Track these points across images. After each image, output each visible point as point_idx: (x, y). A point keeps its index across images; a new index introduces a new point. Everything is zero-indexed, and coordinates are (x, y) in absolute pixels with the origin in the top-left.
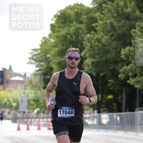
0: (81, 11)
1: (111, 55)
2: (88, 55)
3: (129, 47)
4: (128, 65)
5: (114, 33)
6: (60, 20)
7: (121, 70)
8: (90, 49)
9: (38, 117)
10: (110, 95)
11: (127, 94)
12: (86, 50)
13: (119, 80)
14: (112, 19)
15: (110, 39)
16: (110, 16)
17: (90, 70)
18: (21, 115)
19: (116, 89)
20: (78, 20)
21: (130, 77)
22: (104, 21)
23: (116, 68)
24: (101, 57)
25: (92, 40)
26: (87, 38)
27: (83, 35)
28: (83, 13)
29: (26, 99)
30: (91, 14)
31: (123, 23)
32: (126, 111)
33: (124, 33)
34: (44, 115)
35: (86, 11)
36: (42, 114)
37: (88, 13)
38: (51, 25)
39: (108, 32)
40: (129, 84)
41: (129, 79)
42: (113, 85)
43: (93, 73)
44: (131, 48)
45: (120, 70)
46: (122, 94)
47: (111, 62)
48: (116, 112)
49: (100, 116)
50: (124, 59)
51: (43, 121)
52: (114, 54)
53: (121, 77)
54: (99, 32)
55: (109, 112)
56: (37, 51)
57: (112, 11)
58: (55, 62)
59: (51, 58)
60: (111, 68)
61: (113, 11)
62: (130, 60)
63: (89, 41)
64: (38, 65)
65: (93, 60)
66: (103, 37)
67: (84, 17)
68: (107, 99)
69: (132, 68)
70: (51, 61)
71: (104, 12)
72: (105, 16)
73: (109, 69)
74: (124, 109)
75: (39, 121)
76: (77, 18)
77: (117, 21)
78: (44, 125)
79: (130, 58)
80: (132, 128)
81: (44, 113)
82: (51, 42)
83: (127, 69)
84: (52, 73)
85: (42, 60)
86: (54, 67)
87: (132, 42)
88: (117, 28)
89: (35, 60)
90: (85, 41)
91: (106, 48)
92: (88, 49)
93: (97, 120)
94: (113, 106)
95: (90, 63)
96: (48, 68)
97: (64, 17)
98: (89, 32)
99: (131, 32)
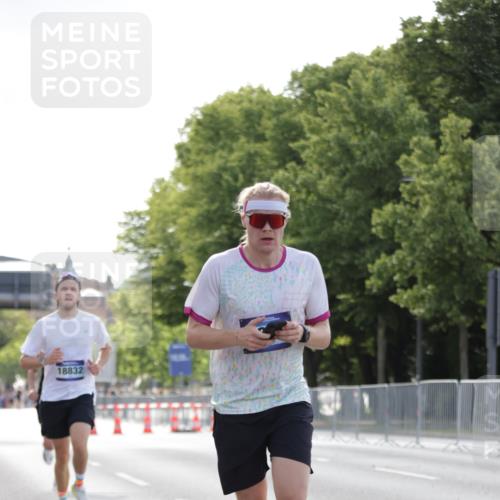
0: (260, 106)
1: (343, 224)
3: (394, 204)
4: (390, 252)
5: (349, 166)
6: (203, 132)
7: (372, 268)
9: (143, 397)
10: (342, 336)
11: (388, 333)
13: (366, 293)
14: (344, 129)
15: (338, 182)
16: (339, 120)
19: (358, 321)
20: (251, 130)
21: (398, 285)
22: (323, 136)
23: (356, 262)
24: (317, 233)
25: (291, 185)
28: (266, 114)
30: (286, 116)
31: (373, 139)
32: (387, 382)
33: (374, 164)
34: (161, 393)
35: (273, 108)
36: (155, 390)
37: (277, 113)
38: (179, 147)
39: (334, 163)
40: (396, 306)
41: (393, 291)
42: (351, 307)
44: (400, 207)
45: (369, 266)
46: (375, 333)
47: (344, 244)
48: (359, 384)
49: (316, 394)
50: (381, 237)
51: (158, 408)
52: (351, 224)
53: (372, 285)
54: (311, 164)
55: (340, 382)
56: (142, 216)
57: (341, 107)
58: (191, 248)
59: (181, 236)
60: (342, 263)
61: (346, 108)
62: (396, 240)
64: (145, 254)
67: (268, 125)
68: (334, 347)
69: (401, 262)
70: (178, 244)
71: (320, 109)
72: (325, 121)
73: (338, 265)
74: (381, 375)
75: (147, 409)
76: (248, 128)
77: (356, 134)
78: (162, 421)
79: (397, 234)
80: (403, 425)
81: (160, 385)
82: (179, 191)
83: (389, 265)
84: (183, 276)
85: (154, 242)
86: (188, 259)
87: (401, 189)
88: (358, 153)
89: (136, 243)
91: (329, 206)
94: (350, 365)
96: (170, 262)
97: (212, 125)
98: (282, 165)
99: (400, 163)
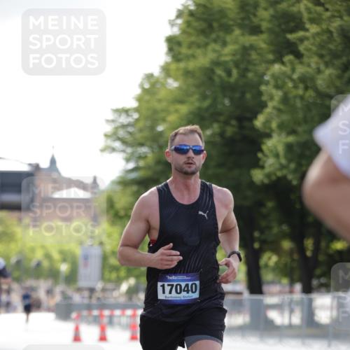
2: (274, 125)
6: (196, 24)
8: (282, 107)
9: (130, 303)
10: (339, 240)
12: (268, 110)
14: (347, 18)
15: (340, 77)
17: (282, 167)
18: (83, 298)
20: (246, 22)
22: (324, 26)
25: (287, 80)
26: (273, 76)
27: (261, 68)
28: (262, 4)
29: (96, 251)
30: (284, 6)
36: (142, 295)
37: (275, 3)
38: (170, 40)
39: (335, 55)
43: (290, 177)
49: (311, 301)
54: (309, 57)
56: (130, 113)
63: (280, 82)
64: (132, 154)
65: (291, 139)
66: (319, 71)
67: (264, 15)
68: (331, 252)
72: (327, 10)
76: (243, 19)
82: (170, 88)
89: (124, 142)
90: (267, 83)
92: (274, 108)
93: (302, 311)
95: (281, 149)
96: (158, 162)
97: (205, 16)
98: (279, 59)
